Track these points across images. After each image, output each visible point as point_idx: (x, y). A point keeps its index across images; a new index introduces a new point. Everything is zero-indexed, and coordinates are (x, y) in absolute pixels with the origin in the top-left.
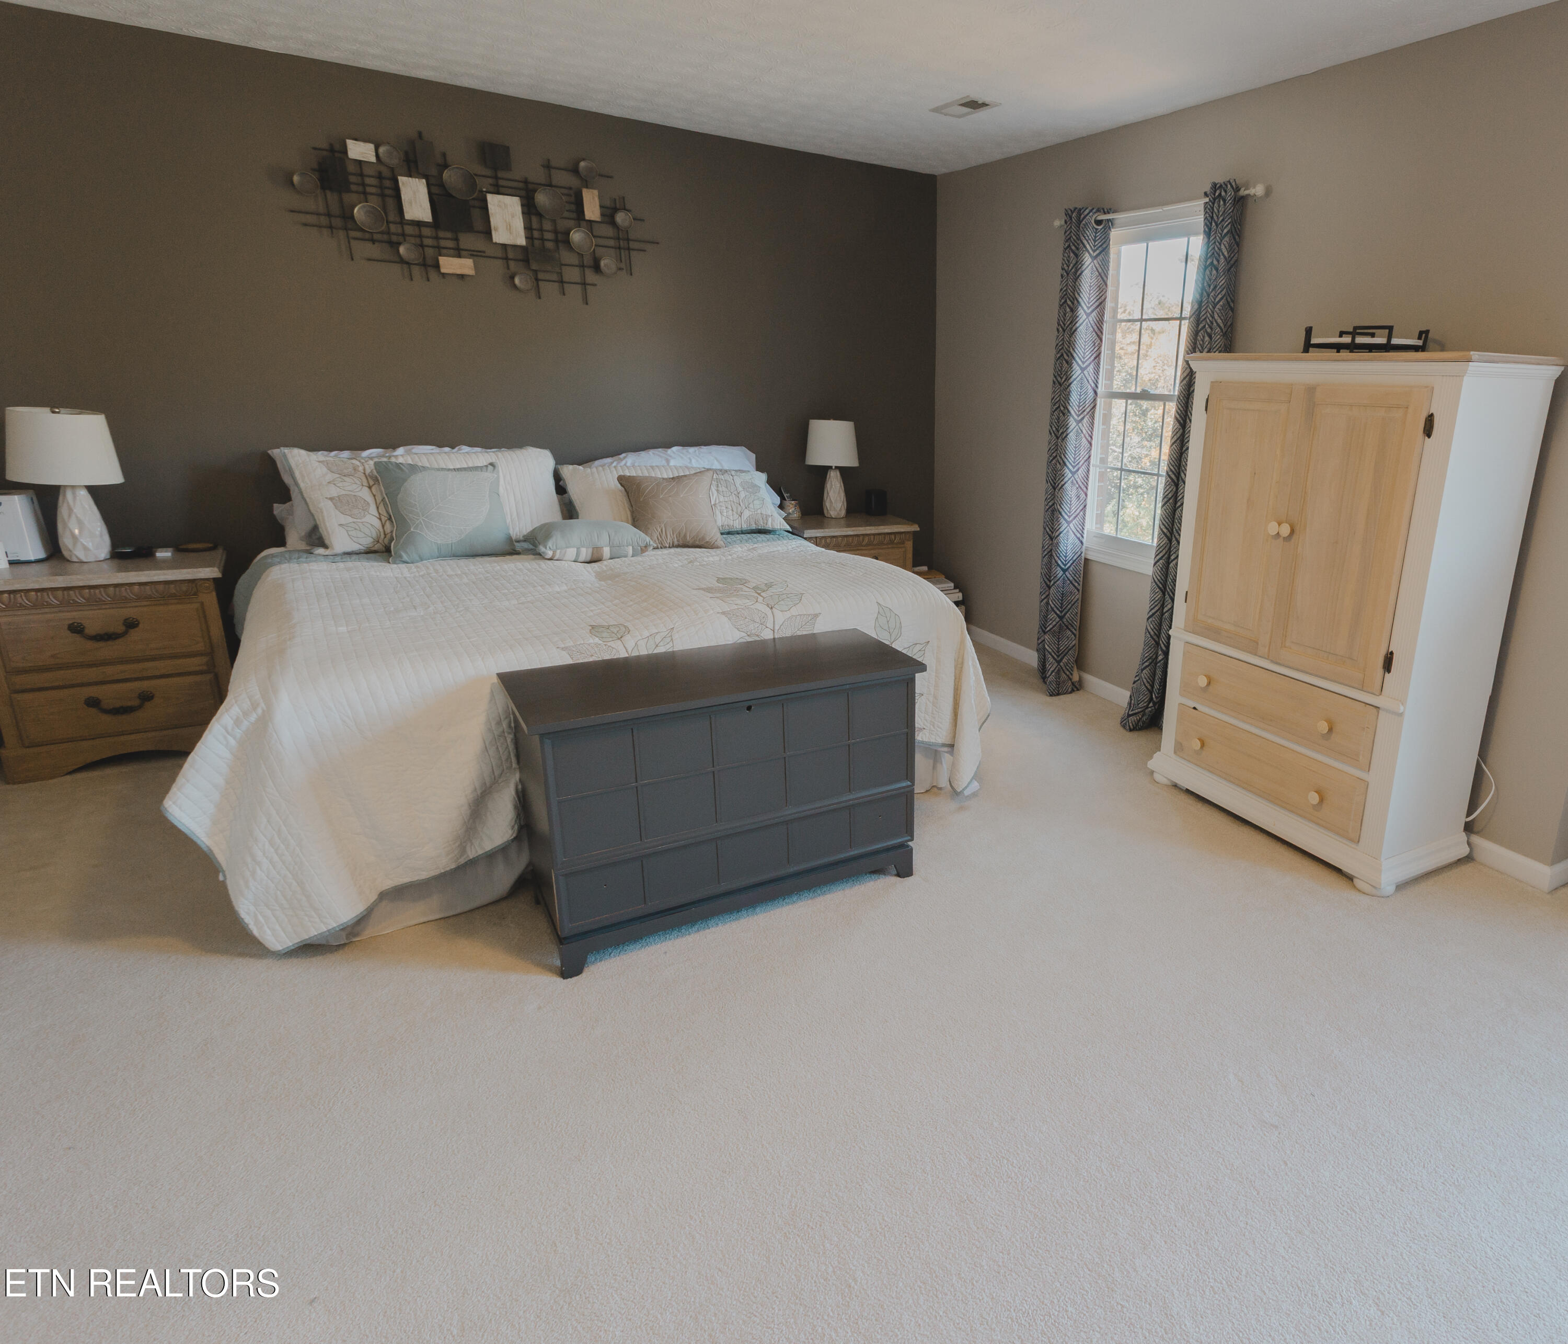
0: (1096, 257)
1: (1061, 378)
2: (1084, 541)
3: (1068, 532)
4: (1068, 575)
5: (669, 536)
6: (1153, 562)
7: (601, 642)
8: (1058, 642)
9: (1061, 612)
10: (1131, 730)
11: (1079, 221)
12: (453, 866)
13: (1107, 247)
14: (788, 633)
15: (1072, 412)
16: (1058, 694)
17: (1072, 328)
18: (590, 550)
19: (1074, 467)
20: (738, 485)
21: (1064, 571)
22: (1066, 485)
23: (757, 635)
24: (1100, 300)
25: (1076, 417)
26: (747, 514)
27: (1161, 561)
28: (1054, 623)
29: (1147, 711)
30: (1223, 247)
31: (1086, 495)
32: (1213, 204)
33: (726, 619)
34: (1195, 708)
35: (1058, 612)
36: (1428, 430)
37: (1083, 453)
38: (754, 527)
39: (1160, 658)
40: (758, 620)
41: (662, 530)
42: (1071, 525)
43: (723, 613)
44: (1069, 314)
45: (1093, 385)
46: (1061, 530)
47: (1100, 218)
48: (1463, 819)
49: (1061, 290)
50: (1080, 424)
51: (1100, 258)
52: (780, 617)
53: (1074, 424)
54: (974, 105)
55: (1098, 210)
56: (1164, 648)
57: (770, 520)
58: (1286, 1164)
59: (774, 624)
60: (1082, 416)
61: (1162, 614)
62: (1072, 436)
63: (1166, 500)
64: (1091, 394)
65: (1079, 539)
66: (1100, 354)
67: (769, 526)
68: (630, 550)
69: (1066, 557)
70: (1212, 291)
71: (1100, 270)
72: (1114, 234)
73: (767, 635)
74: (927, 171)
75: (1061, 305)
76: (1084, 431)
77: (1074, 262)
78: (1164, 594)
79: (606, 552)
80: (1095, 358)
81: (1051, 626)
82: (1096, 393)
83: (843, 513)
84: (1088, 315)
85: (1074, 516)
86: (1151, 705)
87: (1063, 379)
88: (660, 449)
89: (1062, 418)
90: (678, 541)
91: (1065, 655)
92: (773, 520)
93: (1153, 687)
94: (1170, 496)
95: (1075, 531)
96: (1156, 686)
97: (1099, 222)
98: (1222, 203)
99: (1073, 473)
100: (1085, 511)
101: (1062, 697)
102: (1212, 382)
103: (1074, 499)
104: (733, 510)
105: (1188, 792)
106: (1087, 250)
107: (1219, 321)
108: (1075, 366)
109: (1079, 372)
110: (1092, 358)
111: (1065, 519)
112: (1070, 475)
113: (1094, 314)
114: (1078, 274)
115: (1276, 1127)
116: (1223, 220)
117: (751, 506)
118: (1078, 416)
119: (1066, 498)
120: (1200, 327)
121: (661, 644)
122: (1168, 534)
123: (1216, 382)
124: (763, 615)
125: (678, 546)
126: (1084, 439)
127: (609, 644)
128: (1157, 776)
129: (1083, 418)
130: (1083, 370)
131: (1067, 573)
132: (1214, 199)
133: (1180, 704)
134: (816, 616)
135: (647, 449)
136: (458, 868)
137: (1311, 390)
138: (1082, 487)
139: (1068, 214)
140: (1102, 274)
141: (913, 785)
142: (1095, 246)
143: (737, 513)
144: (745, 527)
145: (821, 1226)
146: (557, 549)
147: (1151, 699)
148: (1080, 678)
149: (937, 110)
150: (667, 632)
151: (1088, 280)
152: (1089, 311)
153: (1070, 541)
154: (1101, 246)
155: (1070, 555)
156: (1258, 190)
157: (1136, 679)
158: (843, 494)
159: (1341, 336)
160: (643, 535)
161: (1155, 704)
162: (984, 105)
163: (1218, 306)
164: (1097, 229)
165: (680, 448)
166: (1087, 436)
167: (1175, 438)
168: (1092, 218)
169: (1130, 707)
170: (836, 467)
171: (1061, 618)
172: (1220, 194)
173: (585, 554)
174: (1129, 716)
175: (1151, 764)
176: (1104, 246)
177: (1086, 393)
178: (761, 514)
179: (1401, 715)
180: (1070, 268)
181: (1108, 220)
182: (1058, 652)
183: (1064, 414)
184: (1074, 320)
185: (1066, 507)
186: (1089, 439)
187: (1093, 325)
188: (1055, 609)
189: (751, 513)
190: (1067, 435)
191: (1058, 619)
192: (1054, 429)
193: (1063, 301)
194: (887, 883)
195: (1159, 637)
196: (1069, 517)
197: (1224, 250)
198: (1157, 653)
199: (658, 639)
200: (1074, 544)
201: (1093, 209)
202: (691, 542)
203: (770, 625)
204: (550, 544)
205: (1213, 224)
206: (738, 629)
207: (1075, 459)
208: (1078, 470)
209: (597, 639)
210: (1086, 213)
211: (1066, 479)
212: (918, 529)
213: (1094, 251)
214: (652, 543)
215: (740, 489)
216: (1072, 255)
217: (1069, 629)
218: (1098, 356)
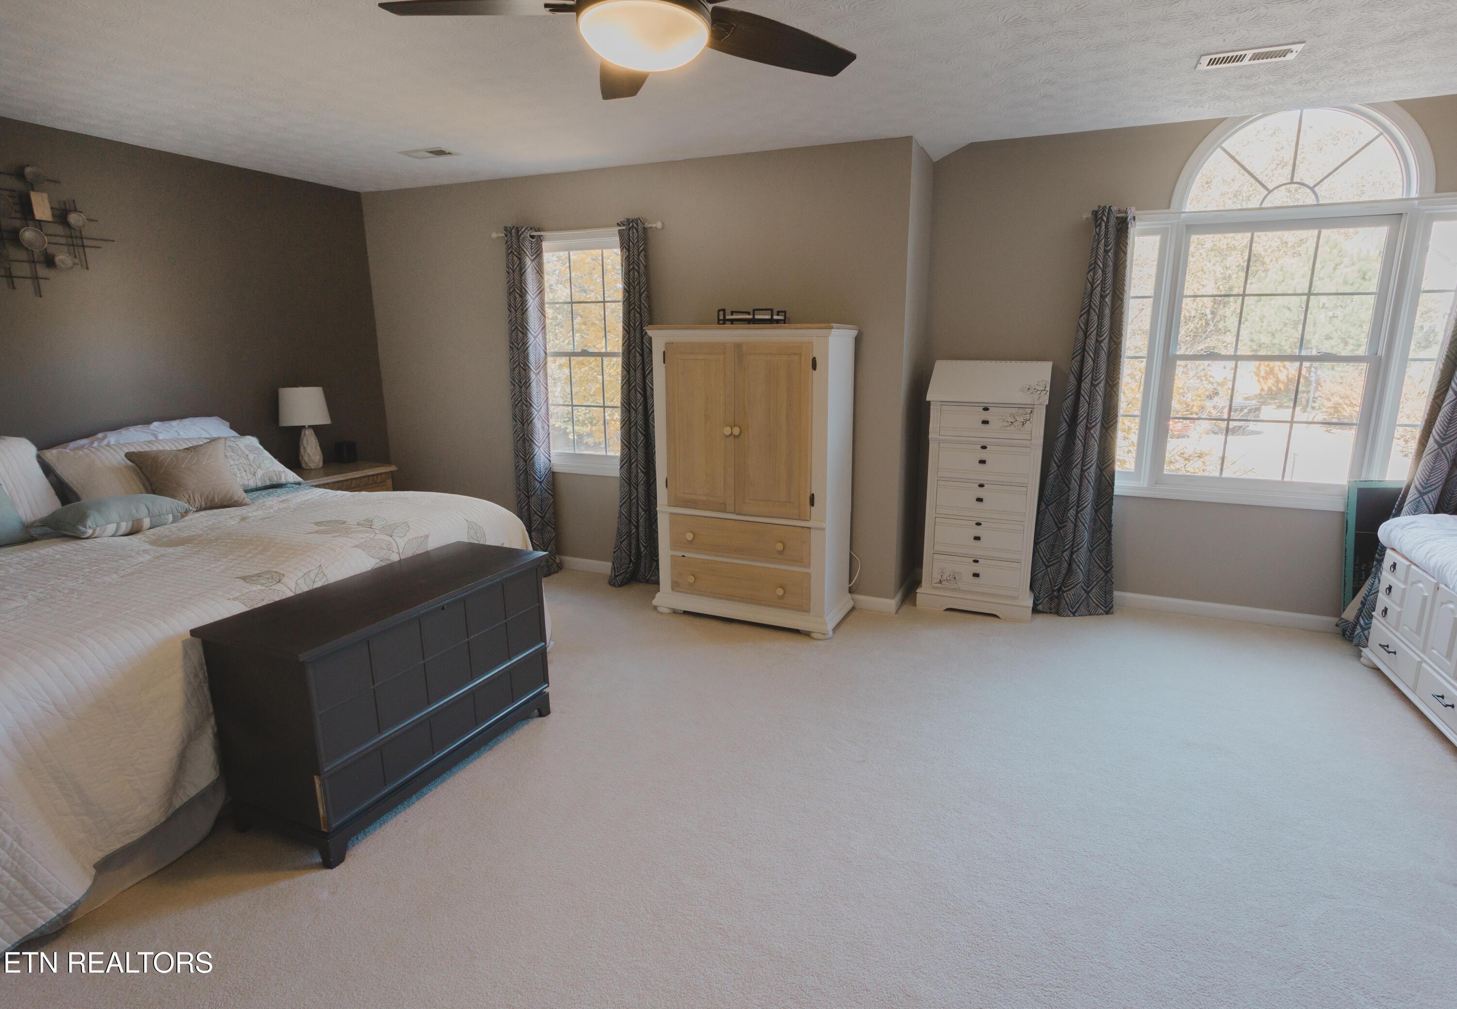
0: (533, 260)
1: (518, 344)
2: (551, 459)
3: (539, 454)
4: (543, 486)
5: (197, 501)
6: (619, 467)
7: (264, 588)
8: (542, 536)
9: (542, 513)
10: (620, 586)
11: (518, 237)
12: (163, 820)
13: (540, 253)
14: (409, 553)
15: (532, 368)
16: (550, 575)
17: (523, 309)
18: (130, 524)
19: (538, 407)
20: (243, 449)
21: (540, 483)
22: (534, 420)
23: (388, 560)
24: (540, 290)
25: (535, 371)
26: (260, 473)
27: (626, 464)
28: (538, 523)
29: (628, 570)
30: (641, 258)
31: (548, 426)
32: (629, 231)
33: (360, 551)
34: (683, 556)
35: (540, 514)
36: (814, 367)
37: (543, 396)
38: (268, 483)
39: (634, 531)
40: (385, 548)
41: (190, 497)
42: (541, 449)
43: (356, 546)
44: (519, 299)
45: (543, 348)
46: (534, 453)
47: (533, 234)
48: (847, 586)
49: (509, 282)
50: (538, 376)
51: (536, 260)
52: (402, 542)
53: (534, 376)
54: (440, 153)
55: (531, 229)
56: (635, 524)
57: (283, 475)
58: (881, 775)
59: (398, 548)
60: (538, 370)
61: (631, 501)
62: (534, 385)
63: (624, 422)
64: (543, 354)
65: (547, 458)
66: (545, 326)
67: (283, 481)
68: (170, 518)
69: (540, 472)
70: (637, 285)
71: (537, 269)
72: (545, 245)
73: (395, 558)
74: (356, 190)
75: (510, 293)
76: (542, 381)
77: (518, 262)
78: (630, 486)
79: (147, 522)
80: (542, 329)
81: (536, 525)
82: (546, 353)
83: (321, 464)
84: (534, 299)
85: (542, 442)
86: (631, 565)
87: (520, 345)
88: (139, 426)
89: (523, 372)
90: (205, 504)
91: (549, 545)
92: (286, 475)
93: (630, 552)
94: (626, 420)
95: (544, 452)
96: (633, 551)
97: (533, 237)
98: (635, 231)
99: (538, 411)
100: (549, 437)
101: (553, 576)
102: (666, 343)
103: (541, 429)
104: (246, 471)
105: (686, 613)
106: (527, 255)
107: (645, 304)
108: (530, 335)
109: (533, 339)
110: (540, 329)
111: (536, 445)
112: (536, 413)
113: (537, 299)
114: (523, 271)
115: (864, 761)
116: (637, 241)
117: (262, 465)
118: (536, 370)
119: (536, 430)
120: (631, 308)
121: (317, 579)
122: (628, 445)
123: (669, 343)
124: (388, 543)
125: (206, 509)
126: (542, 386)
127: (273, 587)
128: (660, 609)
129: (540, 371)
130: (535, 337)
131: (542, 484)
132: (630, 229)
133: (671, 556)
134: (427, 537)
135: (127, 426)
136: (169, 820)
137: (738, 346)
138: (545, 420)
139: (508, 230)
140: (539, 271)
141: (546, 644)
142: (532, 253)
143: (250, 473)
144: (260, 484)
145: (676, 912)
146: (97, 527)
147: (631, 561)
148: (561, 560)
149: (406, 153)
150: (318, 569)
151: (531, 276)
152: (533, 297)
153: (542, 460)
154: (536, 252)
155: (543, 471)
156: (659, 225)
157: (616, 550)
158: (318, 448)
159: (732, 315)
160: (175, 501)
161: (634, 564)
162: (449, 153)
163: (643, 295)
164: (532, 241)
165: (160, 423)
166: (544, 384)
167: (625, 380)
168: (527, 234)
169: (615, 570)
170: (310, 427)
171: (542, 518)
172: (633, 226)
173: (125, 527)
174: (616, 576)
175: (655, 602)
176: (538, 253)
177: (539, 354)
178: (274, 471)
179: (824, 529)
180: (515, 267)
181: (540, 236)
182: (544, 544)
183: (525, 370)
184: (524, 303)
185: (536, 436)
186: (545, 386)
187: (538, 306)
188: (538, 512)
189: (264, 471)
190: (530, 384)
191: (540, 519)
192: (517, 381)
193: (512, 290)
194: (536, 723)
195: (630, 516)
196: (539, 443)
197: (642, 260)
198: (630, 528)
199: (312, 576)
200: (544, 463)
201: (527, 228)
202: (219, 503)
203: (395, 550)
204: (89, 523)
205: (631, 244)
206: (372, 557)
207: (538, 401)
208: (541, 408)
209: (259, 586)
210: (523, 230)
211: (534, 416)
212: (397, 469)
213: (532, 256)
214: (191, 508)
215: (247, 452)
216: (515, 258)
217: (549, 526)
218: (544, 327)
